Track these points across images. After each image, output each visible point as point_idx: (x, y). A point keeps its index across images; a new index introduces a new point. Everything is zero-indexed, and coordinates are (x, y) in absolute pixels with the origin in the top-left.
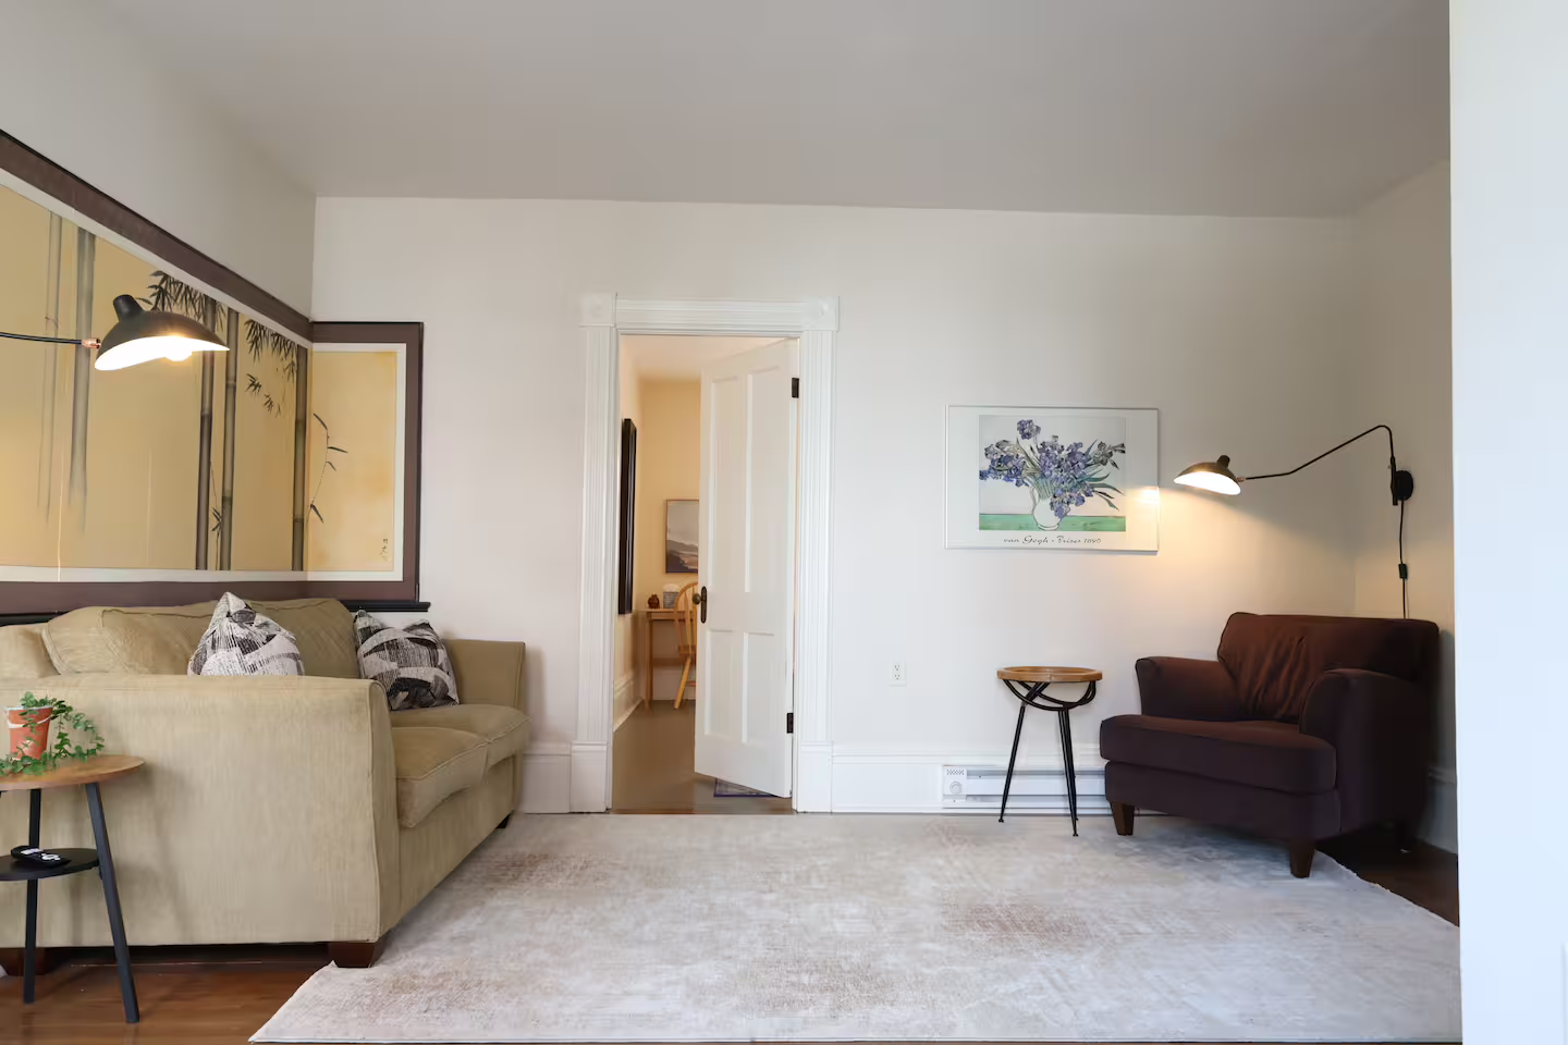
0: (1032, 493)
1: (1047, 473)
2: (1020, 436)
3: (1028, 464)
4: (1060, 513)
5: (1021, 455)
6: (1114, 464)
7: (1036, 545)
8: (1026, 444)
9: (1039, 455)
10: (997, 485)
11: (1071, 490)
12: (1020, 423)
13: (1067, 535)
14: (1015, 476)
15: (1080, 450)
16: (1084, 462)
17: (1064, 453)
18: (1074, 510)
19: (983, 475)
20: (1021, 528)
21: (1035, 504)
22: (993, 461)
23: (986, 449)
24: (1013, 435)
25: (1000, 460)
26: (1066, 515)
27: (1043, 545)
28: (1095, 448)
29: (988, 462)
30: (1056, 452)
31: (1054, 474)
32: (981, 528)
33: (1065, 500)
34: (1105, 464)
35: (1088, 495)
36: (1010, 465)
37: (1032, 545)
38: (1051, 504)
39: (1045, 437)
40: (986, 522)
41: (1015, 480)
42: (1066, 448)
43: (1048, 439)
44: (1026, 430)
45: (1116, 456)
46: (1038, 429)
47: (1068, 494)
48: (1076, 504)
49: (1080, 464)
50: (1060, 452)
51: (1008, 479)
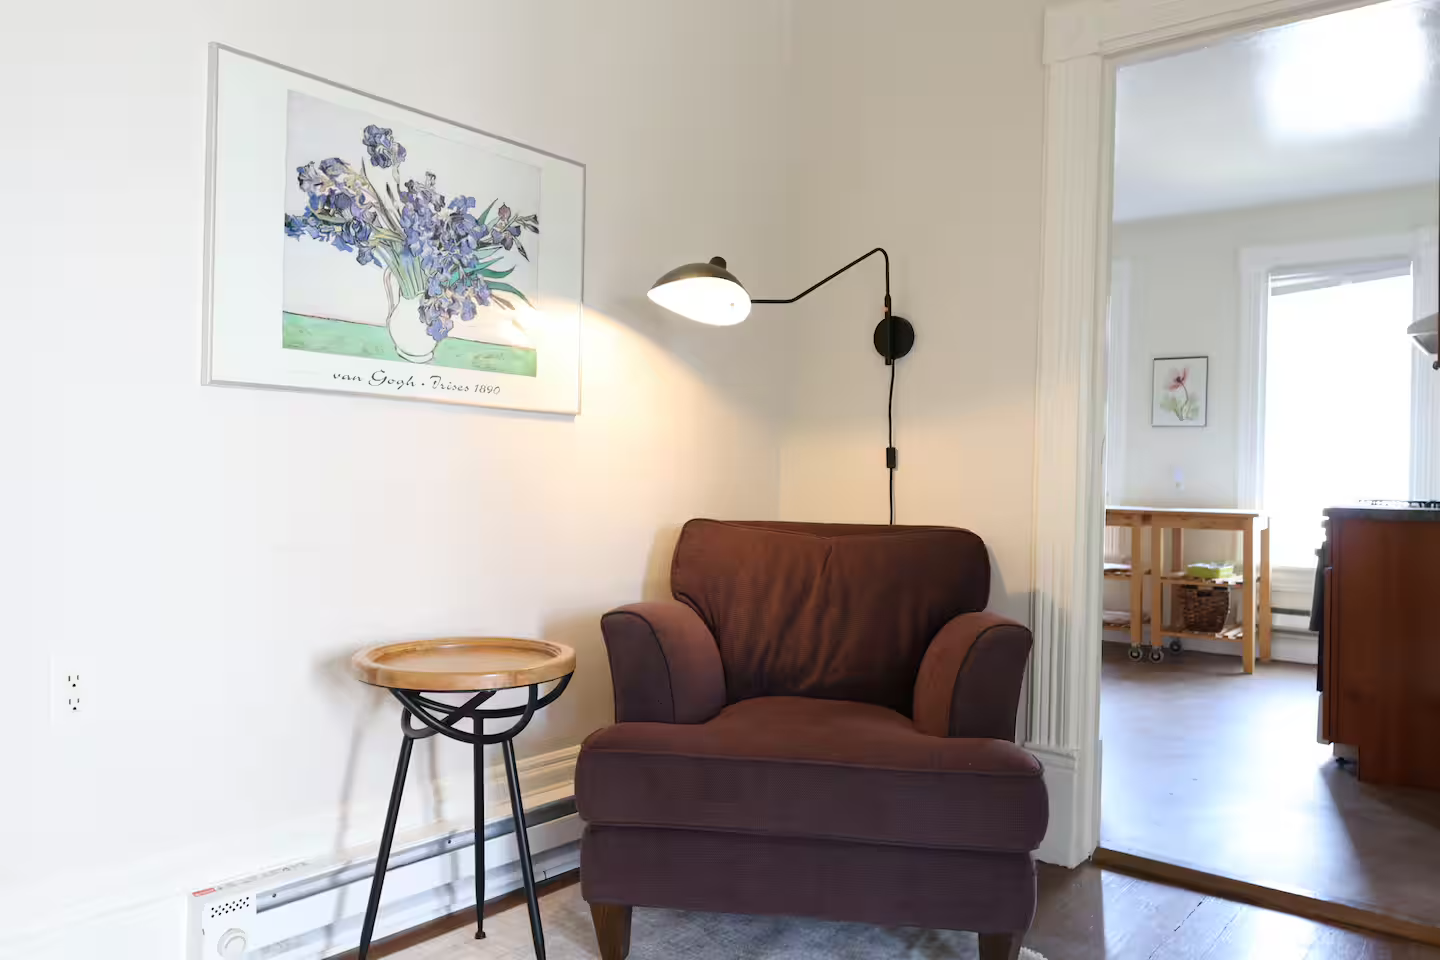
0: (387, 280)
1: (415, 246)
2: (368, 158)
3: (381, 219)
4: (438, 332)
5: (369, 199)
6: (521, 250)
7: (391, 390)
8: (379, 177)
9: (401, 206)
10: (319, 252)
11: (454, 288)
12: (369, 129)
13: (450, 374)
14: (357, 240)
15: (470, 211)
16: (476, 235)
17: (445, 214)
18: (459, 327)
19: (291, 226)
20: (365, 353)
21: (393, 308)
22: (313, 199)
23: (301, 170)
24: (356, 154)
25: (327, 201)
26: (445, 335)
27: (406, 391)
28: (493, 214)
29: (305, 200)
30: (432, 207)
31: (427, 250)
32: (287, 345)
33: (445, 305)
34: (508, 248)
35: (482, 301)
36: (347, 214)
37: (385, 389)
38: (422, 309)
39: (411, 169)
40: (298, 332)
41: (356, 249)
42: (448, 202)
43: (420, 178)
44: (380, 148)
45: (526, 235)
46: (401, 151)
47: (449, 293)
48: (463, 317)
49: (470, 238)
50: (438, 207)
51: (343, 243)
